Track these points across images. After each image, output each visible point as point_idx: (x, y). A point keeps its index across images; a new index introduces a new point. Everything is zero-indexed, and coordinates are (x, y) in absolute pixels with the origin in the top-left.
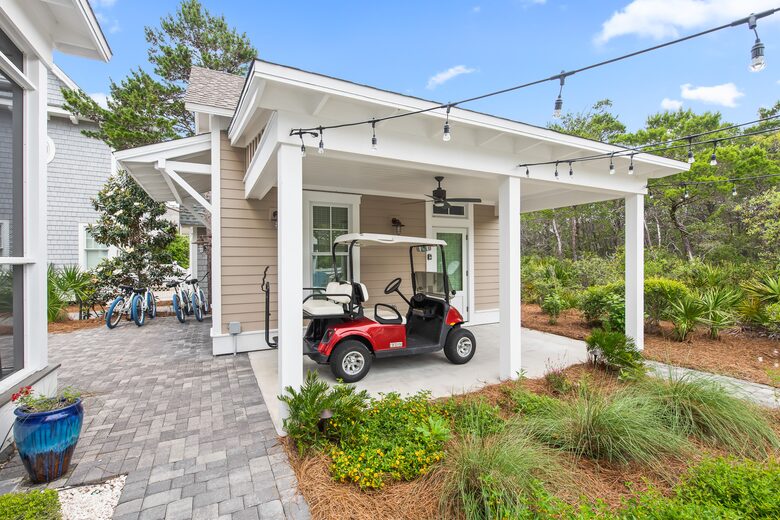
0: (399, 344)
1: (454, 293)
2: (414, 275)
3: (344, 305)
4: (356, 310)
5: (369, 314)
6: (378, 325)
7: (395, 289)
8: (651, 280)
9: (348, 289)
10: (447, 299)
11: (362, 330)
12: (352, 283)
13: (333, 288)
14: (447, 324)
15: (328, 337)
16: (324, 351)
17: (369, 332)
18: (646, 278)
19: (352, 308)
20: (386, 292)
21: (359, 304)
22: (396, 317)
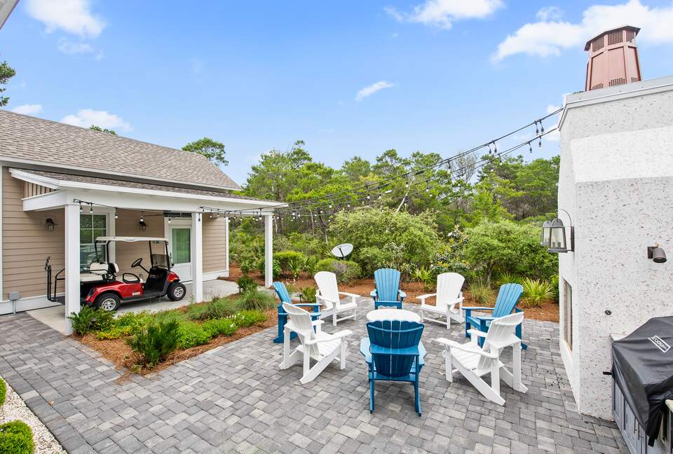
0: (138, 293)
1: (173, 265)
2: (152, 256)
3: (103, 275)
4: (111, 278)
5: (119, 279)
6: (125, 284)
7: (139, 264)
8: (278, 254)
9: (106, 267)
10: (169, 268)
11: (116, 287)
12: (108, 263)
13: (95, 266)
14: (169, 280)
15: (92, 293)
16: (89, 300)
17: (119, 288)
18: (274, 252)
19: (108, 277)
20: (132, 266)
21: (113, 274)
22: (136, 279)
